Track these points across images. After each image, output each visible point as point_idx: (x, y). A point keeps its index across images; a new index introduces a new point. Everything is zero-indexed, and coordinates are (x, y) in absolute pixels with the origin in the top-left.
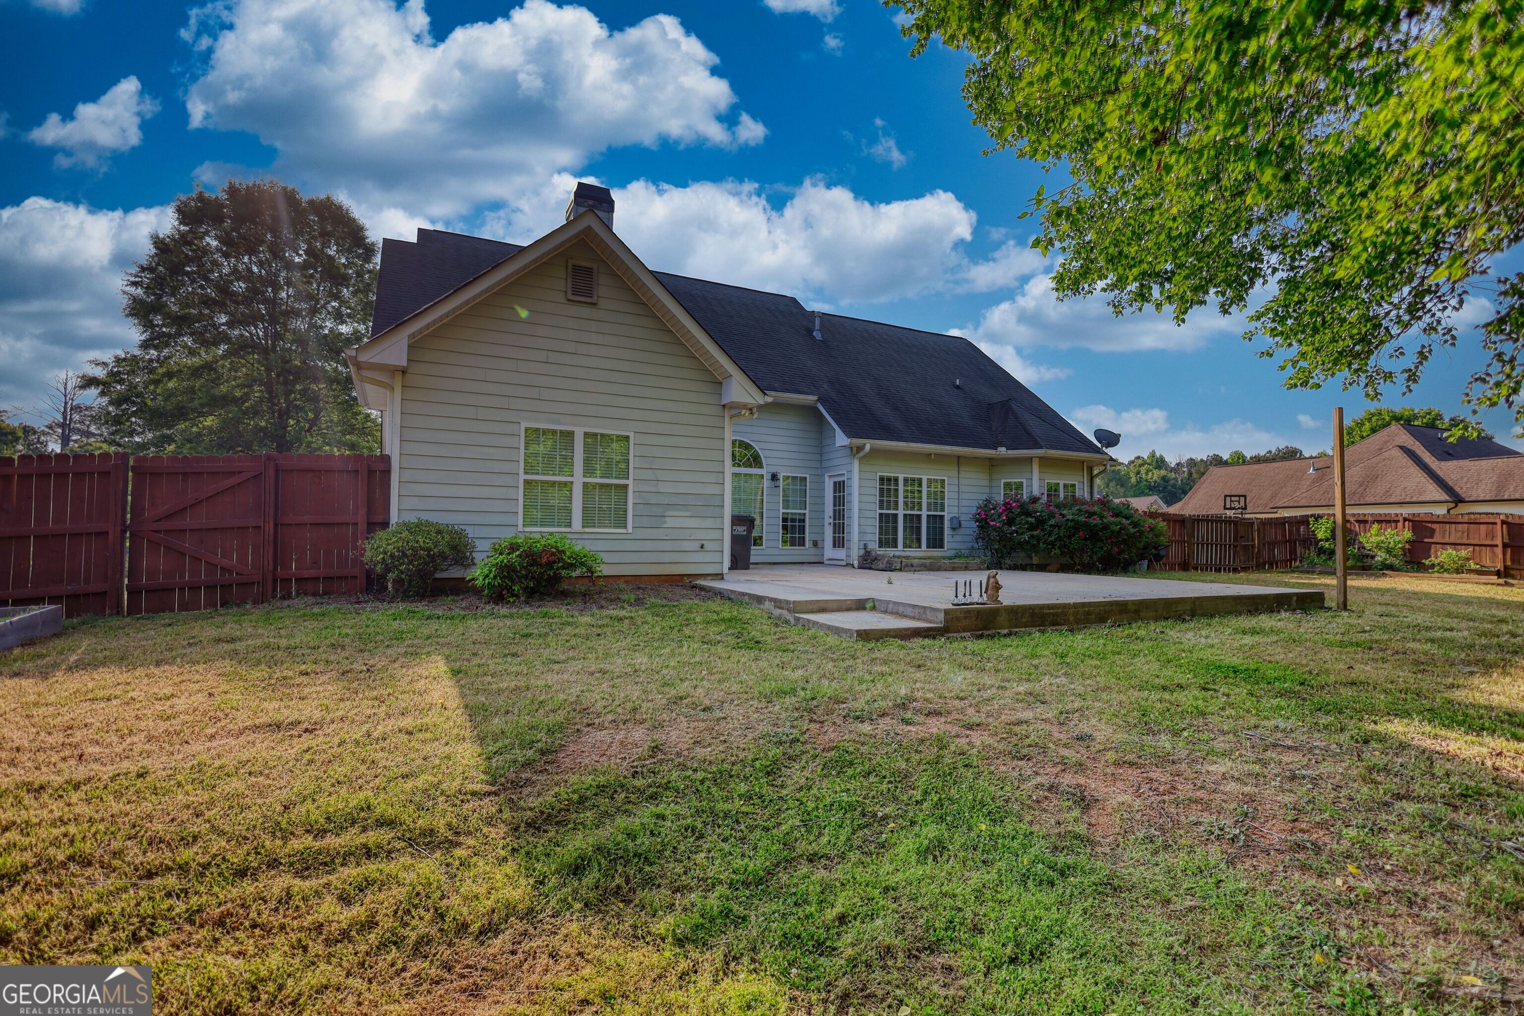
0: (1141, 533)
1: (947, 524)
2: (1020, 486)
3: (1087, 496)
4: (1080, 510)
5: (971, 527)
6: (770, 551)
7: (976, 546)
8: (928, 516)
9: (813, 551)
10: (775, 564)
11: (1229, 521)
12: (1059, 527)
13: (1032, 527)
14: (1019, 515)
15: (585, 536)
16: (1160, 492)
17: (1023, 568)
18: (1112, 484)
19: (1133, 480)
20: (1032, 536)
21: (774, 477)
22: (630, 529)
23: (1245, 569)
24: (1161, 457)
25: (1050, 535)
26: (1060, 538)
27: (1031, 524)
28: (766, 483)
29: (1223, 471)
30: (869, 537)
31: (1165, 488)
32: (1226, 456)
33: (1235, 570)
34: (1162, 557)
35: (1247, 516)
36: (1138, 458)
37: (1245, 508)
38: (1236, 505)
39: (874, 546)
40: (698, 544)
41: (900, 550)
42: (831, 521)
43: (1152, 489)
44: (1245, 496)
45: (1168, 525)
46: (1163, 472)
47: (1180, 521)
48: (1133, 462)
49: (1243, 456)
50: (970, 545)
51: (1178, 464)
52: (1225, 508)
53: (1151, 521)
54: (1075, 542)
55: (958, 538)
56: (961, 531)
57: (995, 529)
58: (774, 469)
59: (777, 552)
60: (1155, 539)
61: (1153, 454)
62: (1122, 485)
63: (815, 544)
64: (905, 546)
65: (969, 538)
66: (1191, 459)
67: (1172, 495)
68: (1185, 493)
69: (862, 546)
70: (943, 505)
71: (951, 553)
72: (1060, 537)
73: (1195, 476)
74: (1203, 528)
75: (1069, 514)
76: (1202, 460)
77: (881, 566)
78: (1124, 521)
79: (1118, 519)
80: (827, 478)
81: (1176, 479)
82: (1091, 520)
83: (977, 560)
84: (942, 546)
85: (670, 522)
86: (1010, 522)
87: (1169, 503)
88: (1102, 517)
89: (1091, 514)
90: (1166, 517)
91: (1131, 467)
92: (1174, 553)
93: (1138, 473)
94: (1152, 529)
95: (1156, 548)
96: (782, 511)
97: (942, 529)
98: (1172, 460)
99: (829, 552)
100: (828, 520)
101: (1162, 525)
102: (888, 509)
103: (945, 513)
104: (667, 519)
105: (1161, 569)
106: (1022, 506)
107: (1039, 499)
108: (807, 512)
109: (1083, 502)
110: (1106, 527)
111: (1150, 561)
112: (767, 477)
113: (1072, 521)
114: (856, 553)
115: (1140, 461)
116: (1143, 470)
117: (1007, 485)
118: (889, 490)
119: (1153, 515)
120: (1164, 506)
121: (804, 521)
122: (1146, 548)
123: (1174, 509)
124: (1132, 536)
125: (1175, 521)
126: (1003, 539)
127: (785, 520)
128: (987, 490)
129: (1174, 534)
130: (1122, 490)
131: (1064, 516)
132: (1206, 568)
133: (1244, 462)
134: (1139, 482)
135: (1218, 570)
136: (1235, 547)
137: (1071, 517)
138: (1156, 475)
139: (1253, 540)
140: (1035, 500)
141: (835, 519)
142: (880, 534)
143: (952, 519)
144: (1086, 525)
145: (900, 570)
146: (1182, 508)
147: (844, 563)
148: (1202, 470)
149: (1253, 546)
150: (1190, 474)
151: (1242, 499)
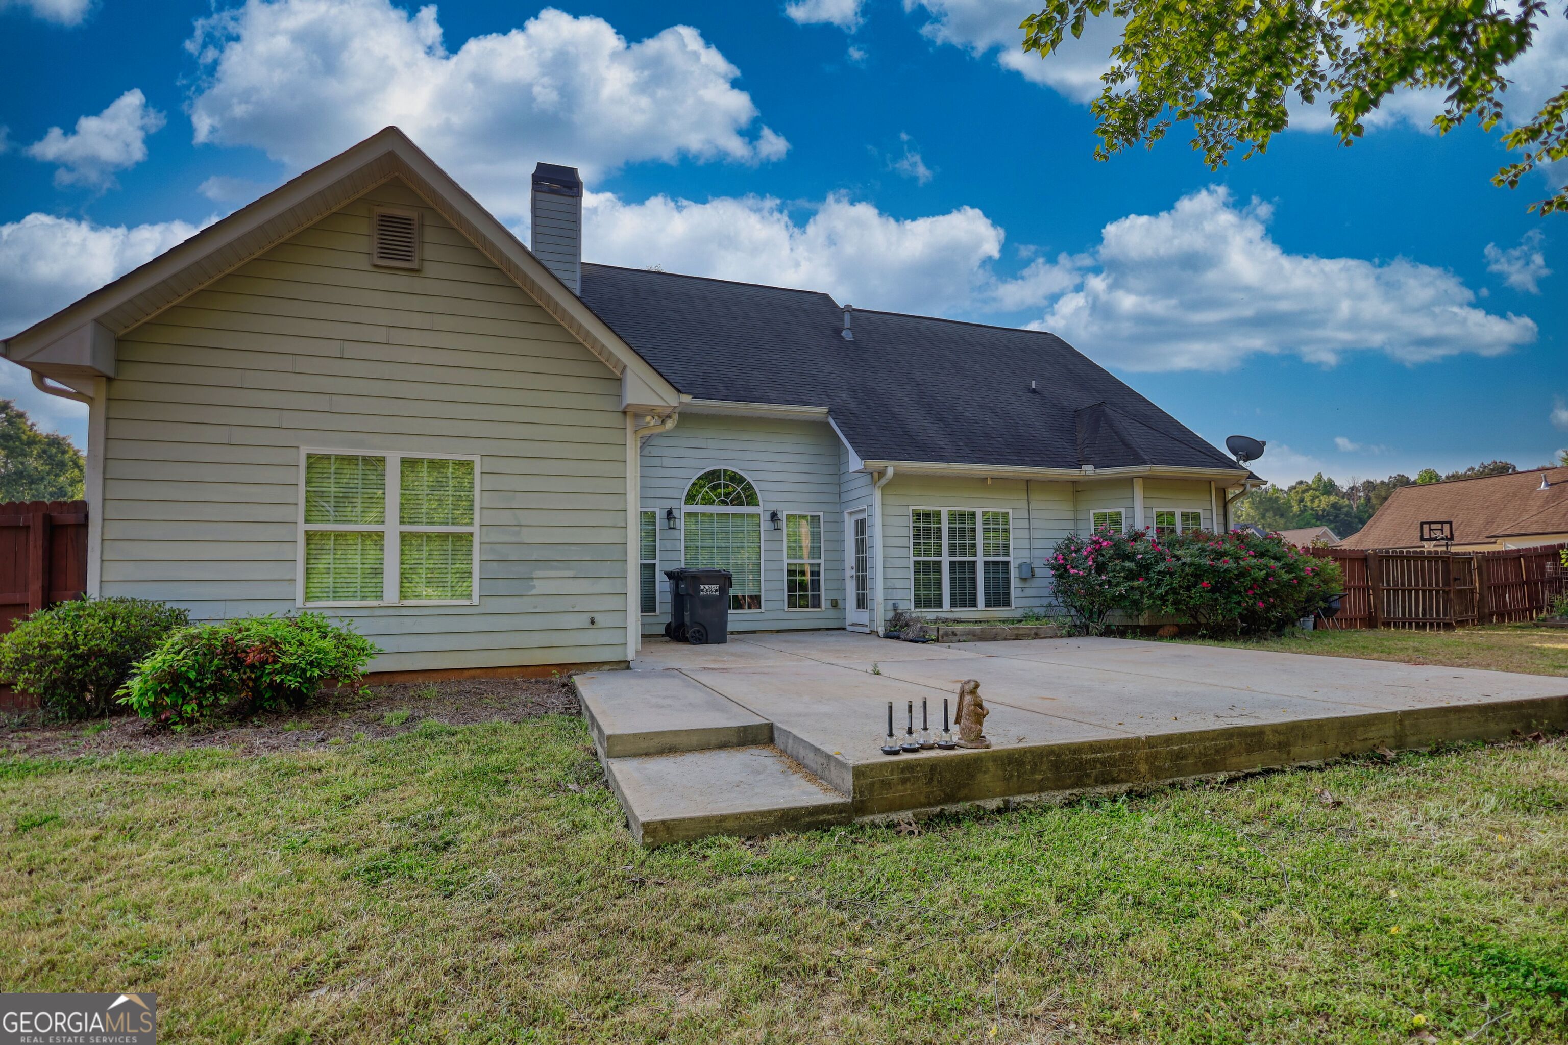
0: (1300, 580)
1: (1013, 573)
2: (1116, 520)
3: (1217, 530)
4: (1203, 550)
5: (1046, 577)
6: (769, 615)
7: (1054, 602)
8: (986, 563)
9: (832, 613)
10: (778, 631)
11: (1433, 558)
12: (1171, 575)
13: (1131, 576)
14: (1111, 558)
15: (404, 612)
16: (1330, 522)
17: (1122, 633)
18: (1269, 514)
19: (1296, 509)
20: (1132, 588)
21: (774, 516)
22: (476, 600)
23: (1462, 624)
24: (1330, 481)
25: (1158, 585)
26: (1173, 591)
27: (1130, 571)
28: (765, 525)
29: (1414, 491)
30: (900, 594)
31: (1336, 516)
32: (1413, 477)
33: (1448, 626)
34: (1336, 611)
35: (1454, 549)
36: (1301, 483)
37: (1452, 538)
38: (1438, 534)
39: (908, 606)
40: (586, 618)
41: (946, 610)
42: (854, 572)
43: (1320, 518)
44: (1450, 523)
45: (1343, 566)
46: (1333, 499)
47: (1362, 560)
48: (1294, 488)
49: (1437, 476)
50: (1045, 602)
51: (1352, 489)
52: (1422, 539)
53: (1315, 561)
54: (1197, 595)
55: (1029, 592)
56: (1036, 582)
57: (1077, 578)
58: (773, 507)
59: (781, 615)
60: (1324, 587)
61: (1319, 478)
62: (1282, 516)
63: (835, 604)
64: (953, 605)
65: (1047, 592)
66: (1369, 482)
67: (1346, 527)
68: (1363, 522)
69: (890, 607)
70: (1006, 547)
71: (1018, 614)
72: (1173, 589)
73: (1374, 501)
74: (1396, 568)
75: (1186, 555)
76: (1383, 483)
77: (911, 636)
78: (1272, 563)
79: (1264, 561)
80: (846, 516)
81: (1350, 506)
82: (1220, 564)
83: (1053, 624)
84: (1008, 604)
85: (540, 587)
86: (1101, 568)
87: (1343, 535)
88: (1237, 559)
89: (1220, 555)
90: (1338, 555)
91: (1292, 494)
92: (1353, 604)
93: (1302, 500)
94: (1317, 573)
95: (1325, 599)
96: (786, 561)
97: (1007, 580)
98: (1343, 483)
99: (852, 614)
100: (850, 571)
101: (1333, 566)
102: (926, 554)
103: (1011, 559)
104: (536, 582)
105: (1334, 626)
106: (1117, 546)
107: (1143, 535)
108: (822, 561)
109: (1209, 538)
110: (1243, 573)
111: (1318, 616)
112: (764, 518)
113: (1191, 565)
114: (880, 616)
115: (1303, 487)
116: (1307, 497)
117: (1101, 519)
118: (927, 529)
119: (1318, 553)
120: (1336, 539)
121: (818, 574)
122: (1309, 599)
123: (1349, 543)
124: (1287, 584)
125: (1353, 560)
126: (1091, 593)
127: (791, 573)
128: (1071, 525)
129: (1352, 577)
130: (1282, 521)
131: (1178, 559)
132: (1402, 623)
133: (1438, 481)
134: (1304, 510)
135: (1421, 626)
136: (1446, 593)
137: (1188, 560)
138: (1324, 502)
139: (1471, 583)
140: (1137, 537)
141: (858, 571)
142: (917, 589)
143: (1020, 566)
144: (1214, 570)
145: (937, 640)
146: (1360, 541)
147: (867, 630)
148: (1383, 494)
149: (1472, 591)
150: (1368, 499)
151: (1446, 527)
